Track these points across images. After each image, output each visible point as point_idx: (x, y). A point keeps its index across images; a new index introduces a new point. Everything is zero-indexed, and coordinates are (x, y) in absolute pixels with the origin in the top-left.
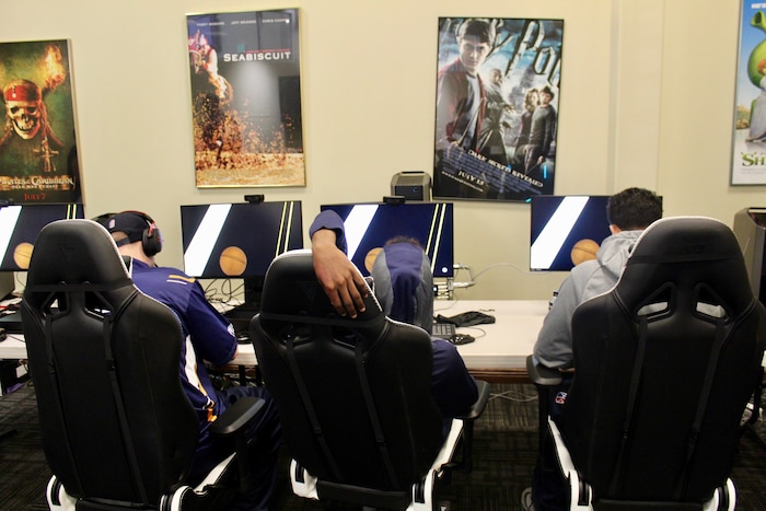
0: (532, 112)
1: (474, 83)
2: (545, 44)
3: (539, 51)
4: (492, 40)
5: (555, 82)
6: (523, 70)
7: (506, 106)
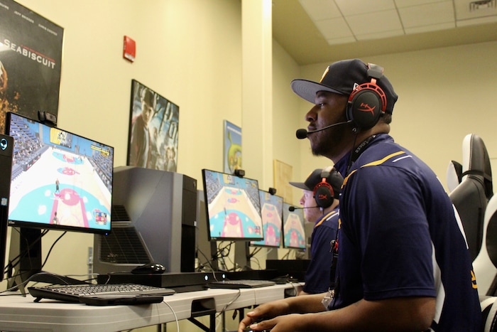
0: (167, 162)
1: (147, 133)
2: (174, 119)
3: (171, 122)
4: (154, 107)
5: (176, 145)
6: (165, 133)
7: (158, 155)
